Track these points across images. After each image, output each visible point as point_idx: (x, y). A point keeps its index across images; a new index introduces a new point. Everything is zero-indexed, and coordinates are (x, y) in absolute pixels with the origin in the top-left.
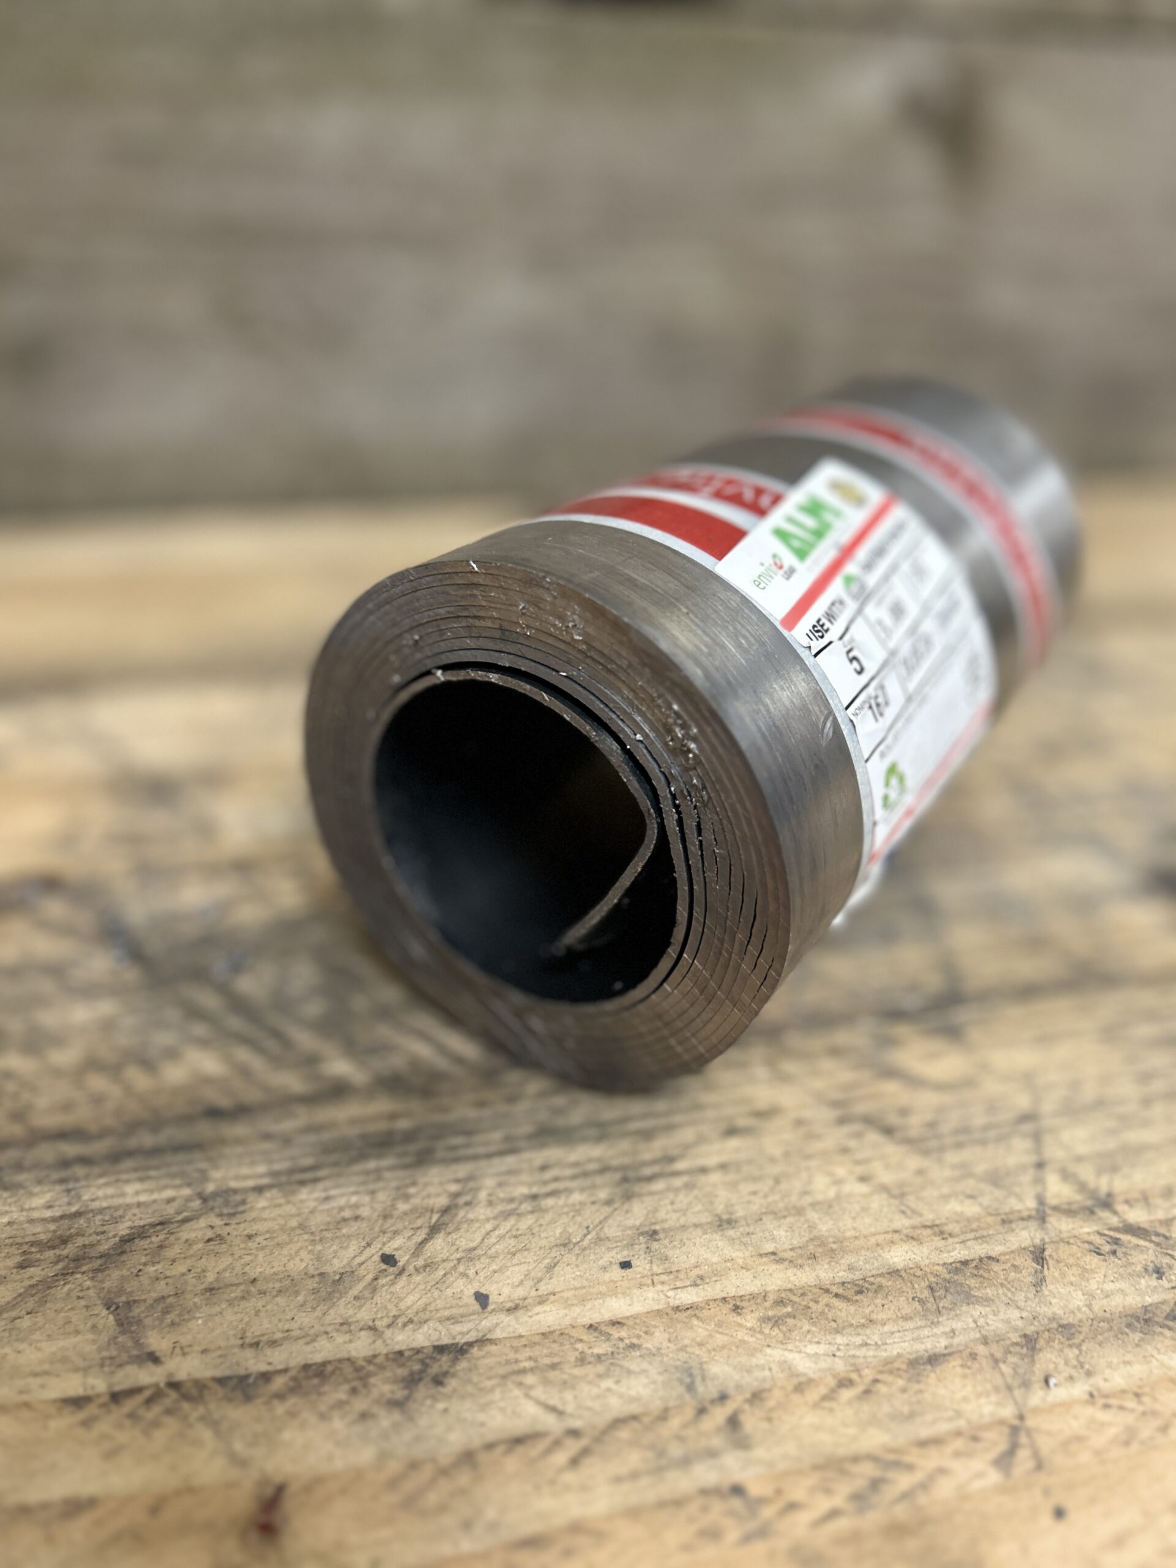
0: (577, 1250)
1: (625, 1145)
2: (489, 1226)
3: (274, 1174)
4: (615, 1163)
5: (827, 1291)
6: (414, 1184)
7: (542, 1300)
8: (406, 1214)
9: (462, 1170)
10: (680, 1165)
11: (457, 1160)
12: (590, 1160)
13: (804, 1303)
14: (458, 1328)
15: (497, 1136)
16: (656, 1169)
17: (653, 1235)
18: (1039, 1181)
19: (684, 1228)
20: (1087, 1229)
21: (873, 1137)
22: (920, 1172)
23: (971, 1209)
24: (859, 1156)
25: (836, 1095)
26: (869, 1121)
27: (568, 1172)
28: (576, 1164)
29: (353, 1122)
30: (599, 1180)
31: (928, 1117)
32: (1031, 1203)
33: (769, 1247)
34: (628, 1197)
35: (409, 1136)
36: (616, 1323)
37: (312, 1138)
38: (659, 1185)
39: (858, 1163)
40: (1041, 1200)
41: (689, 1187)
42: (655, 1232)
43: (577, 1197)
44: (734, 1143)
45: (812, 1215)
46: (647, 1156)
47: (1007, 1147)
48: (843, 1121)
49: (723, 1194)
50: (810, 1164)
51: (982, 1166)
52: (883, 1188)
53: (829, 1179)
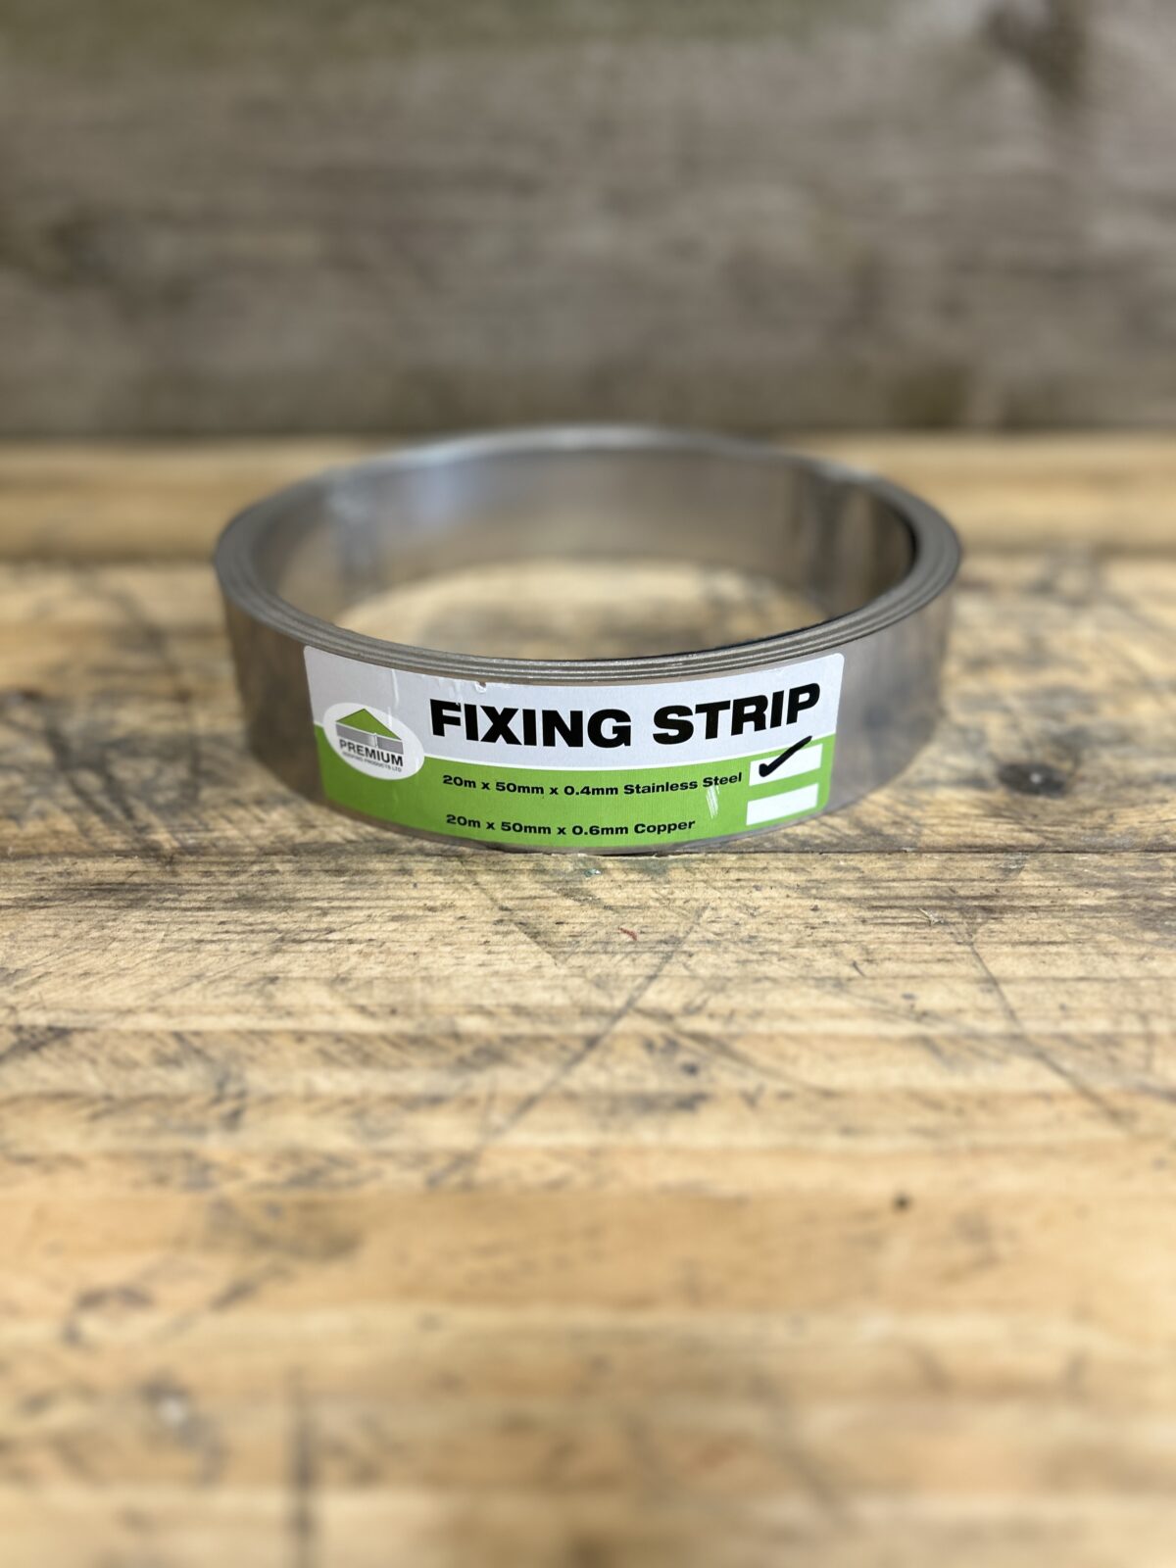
1: (301, 916)
2: (148, 956)
3: (16, 899)
4: (283, 927)
5: (386, 1038)
6: (114, 920)
7: (152, 1010)
8: (93, 938)
9: (157, 915)
10: (331, 936)
11: (157, 909)
12: (263, 923)
14: (77, 1017)
15: (202, 897)
16: (314, 936)
17: (273, 980)
18: (642, 988)
19: (303, 979)
20: (652, 1028)
21: (523, 937)
22: (540, 967)
23: (560, 1000)
24: (494, 949)
25: (508, 904)
26: (522, 924)
27: (239, 928)
28: (251, 925)
29: (99, 872)
30: (257, 937)
31: (578, 929)
32: (619, 1002)
33: (362, 1001)
34: (276, 951)
35: (135, 888)
36: (197, 1034)
37: (62, 880)
38: (307, 947)
39: (489, 953)
40: (630, 1003)
41: (330, 951)
42: (277, 978)
43: (233, 946)
44: (393, 926)
45: (417, 985)
46: (312, 926)
47: (634, 960)
48: (500, 922)
49: (354, 959)
50: (449, 949)
51: (598, 971)
52: (496, 973)
53: (454, 961)
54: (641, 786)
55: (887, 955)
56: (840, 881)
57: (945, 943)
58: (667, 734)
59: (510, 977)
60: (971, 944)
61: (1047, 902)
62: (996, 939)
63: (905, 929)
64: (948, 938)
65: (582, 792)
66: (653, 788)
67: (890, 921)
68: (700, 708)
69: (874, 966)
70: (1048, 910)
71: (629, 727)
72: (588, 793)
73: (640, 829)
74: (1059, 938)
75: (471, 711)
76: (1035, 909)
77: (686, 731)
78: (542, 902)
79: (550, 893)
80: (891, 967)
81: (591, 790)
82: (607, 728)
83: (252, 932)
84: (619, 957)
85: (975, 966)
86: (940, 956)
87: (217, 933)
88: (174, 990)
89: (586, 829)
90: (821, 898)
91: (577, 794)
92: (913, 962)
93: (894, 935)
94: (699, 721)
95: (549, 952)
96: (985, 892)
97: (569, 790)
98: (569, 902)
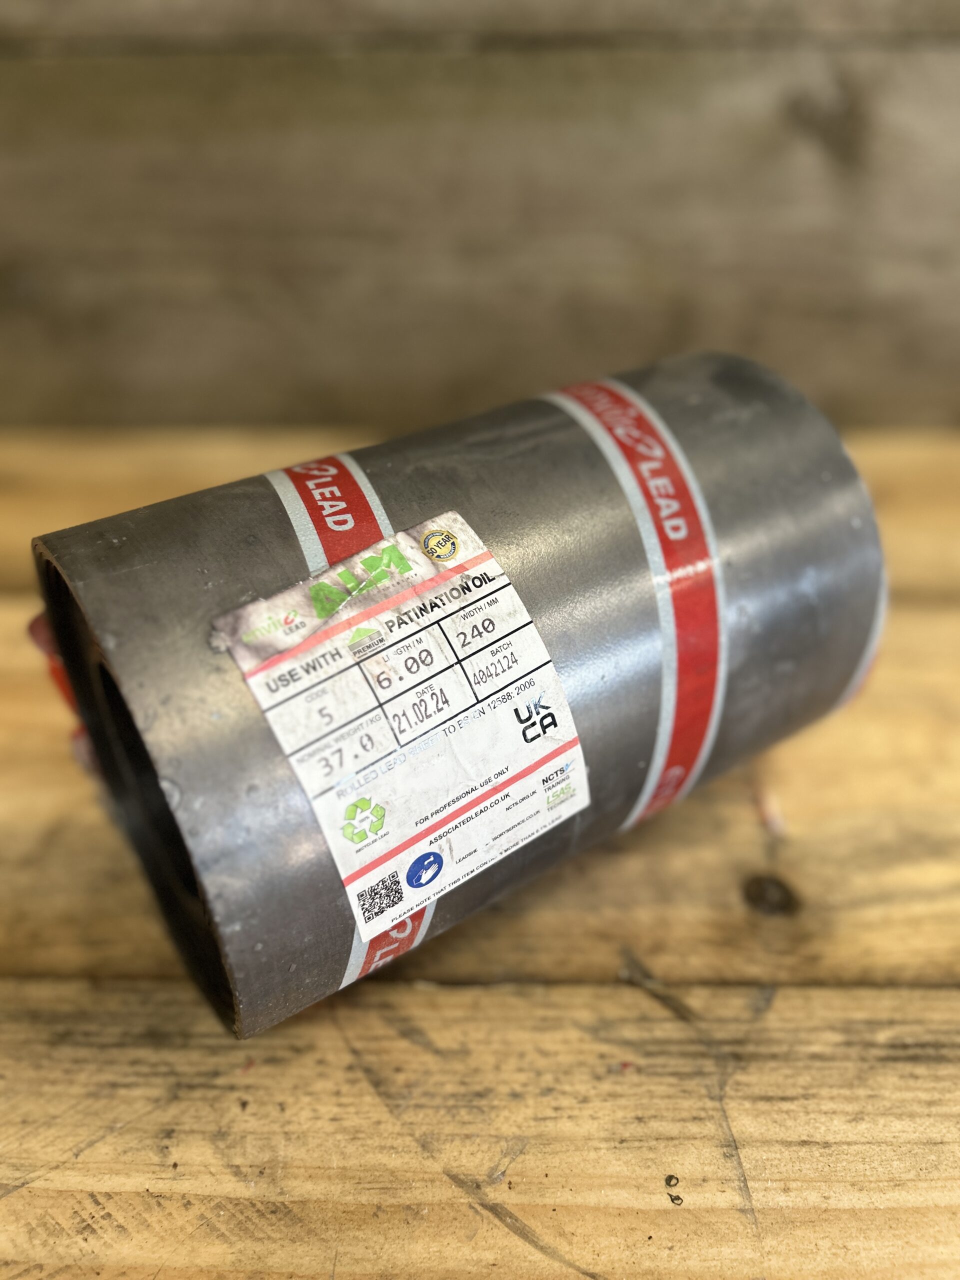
0: (116, 1134)
1: (195, 1056)
4: (180, 1069)
5: (253, 1205)
9: (83, 1053)
10: (220, 1081)
13: (234, 1212)
16: (203, 1080)
17: (169, 1134)
19: (192, 1132)
21: (365, 1085)
22: (379, 1123)
24: (344, 1100)
25: (358, 1045)
26: (368, 1071)
30: (159, 1081)
31: (412, 1077)
33: (238, 1161)
34: (175, 1098)
36: (109, 1196)
38: (198, 1094)
39: (340, 1105)
41: (215, 1099)
42: (173, 1131)
46: (203, 1069)
47: (454, 1116)
48: (350, 1068)
49: (236, 1110)
50: (306, 1099)
51: (424, 1128)
52: (344, 1130)
53: (311, 1115)
55: (652, 1112)
56: (623, 1021)
57: (701, 1097)
59: (355, 1135)
60: (721, 1099)
61: (784, 1048)
62: (740, 1094)
63: (672, 1080)
64: (703, 1091)
67: (659, 1070)
69: (642, 1124)
70: (786, 1058)
74: (790, 1092)
76: (774, 1057)
78: (386, 1044)
79: (392, 1032)
80: (656, 1126)
83: (156, 1074)
84: (442, 1112)
85: (721, 1126)
86: (695, 1114)
87: (126, 1075)
88: (91, 1144)
90: (607, 1041)
92: (674, 1120)
93: (661, 1087)
95: (387, 1106)
96: (740, 1035)
98: (404, 1044)
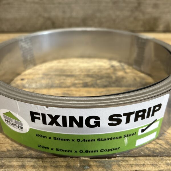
54: (103, 139)
58: (113, 123)
65: (83, 141)
66: (107, 139)
68: (124, 115)
71: (100, 121)
72: (85, 141)
73: (102, 151)
75: (44, 115)
77: (119, 122)
81: (86, 140)
82: (92, 122)
89: (84, 151)
91: (81, 141)
94: (124, 119)
97: (78, 140)
